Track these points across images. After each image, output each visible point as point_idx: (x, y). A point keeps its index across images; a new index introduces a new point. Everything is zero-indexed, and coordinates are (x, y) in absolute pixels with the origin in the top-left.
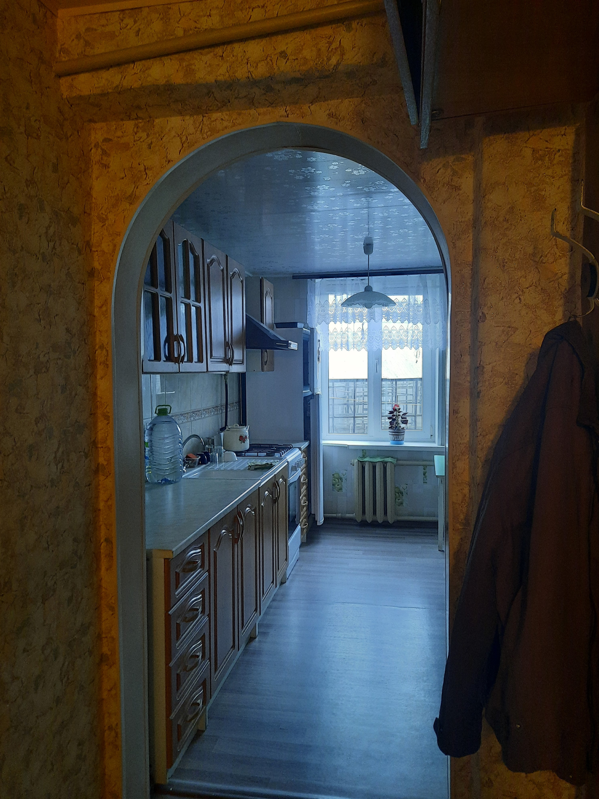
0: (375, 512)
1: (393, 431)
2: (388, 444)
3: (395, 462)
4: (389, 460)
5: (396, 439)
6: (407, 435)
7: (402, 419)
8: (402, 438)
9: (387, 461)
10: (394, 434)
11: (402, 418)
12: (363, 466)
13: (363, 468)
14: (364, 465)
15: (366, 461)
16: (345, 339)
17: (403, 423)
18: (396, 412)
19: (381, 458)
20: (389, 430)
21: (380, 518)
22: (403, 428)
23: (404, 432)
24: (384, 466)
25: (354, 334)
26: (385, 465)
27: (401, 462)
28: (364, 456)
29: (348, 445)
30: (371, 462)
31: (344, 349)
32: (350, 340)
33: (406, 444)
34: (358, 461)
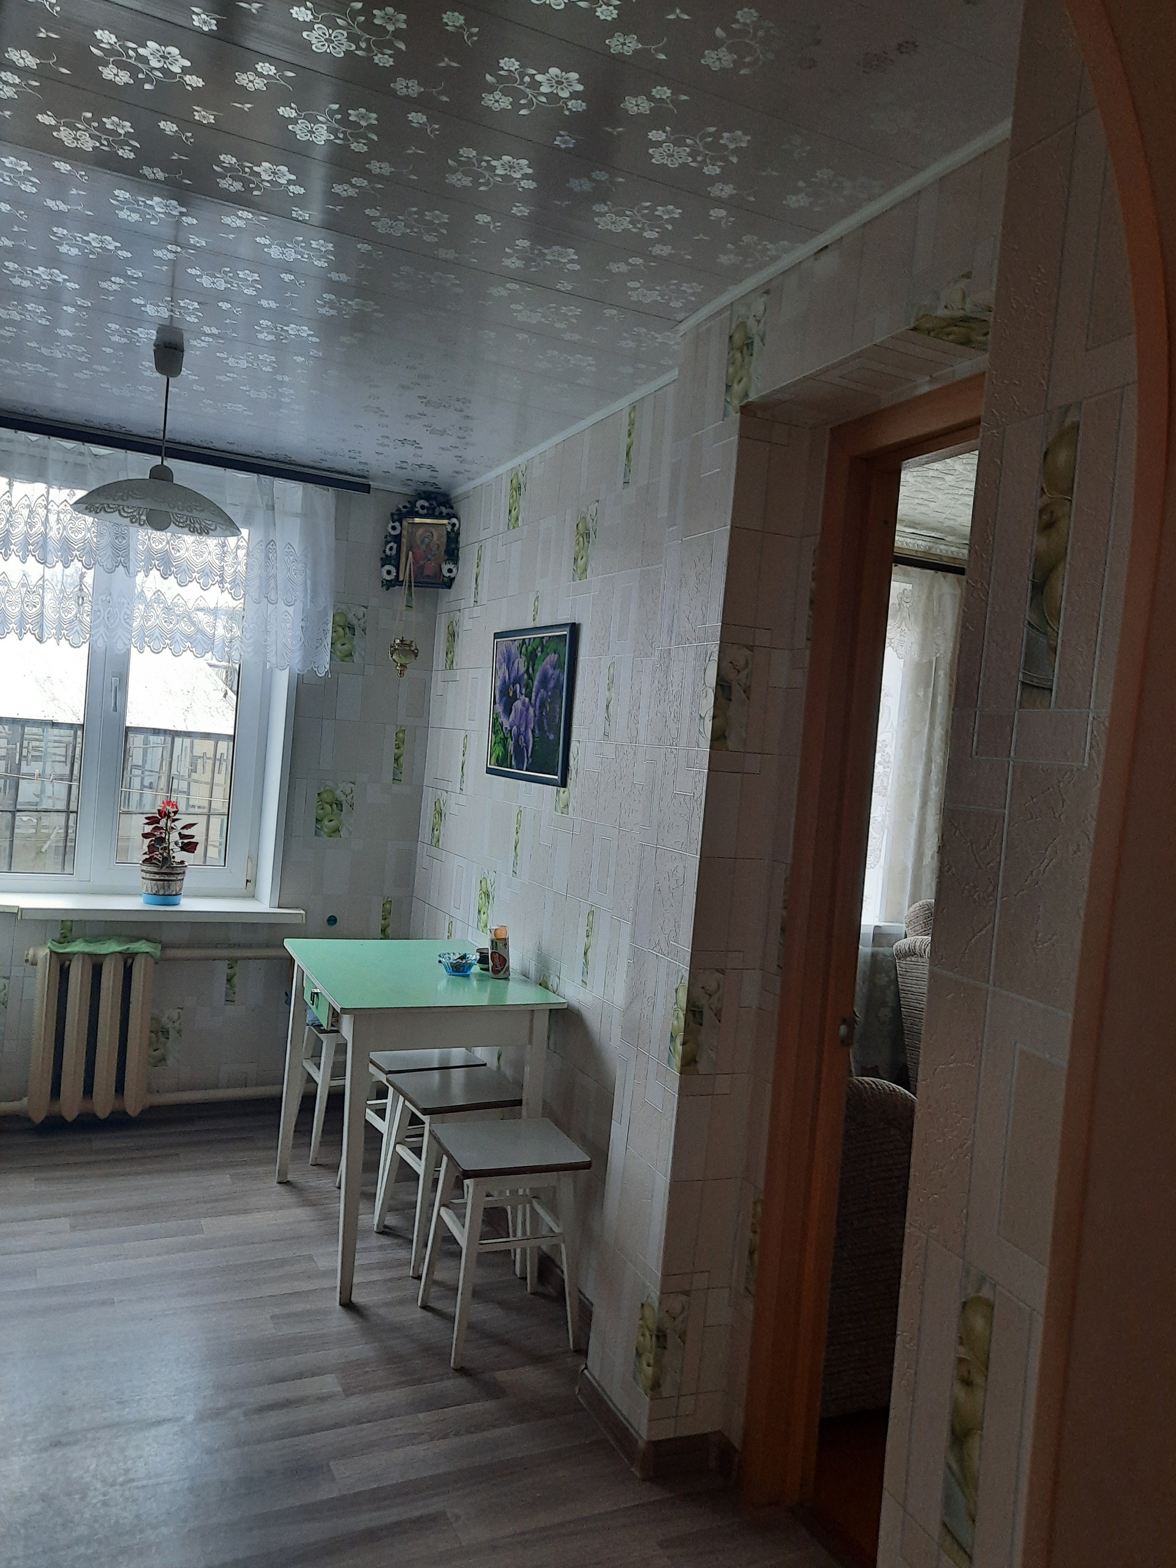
0: (88, 1090)
1: (155, 870)
2: (135, 903)
3: (158, 953)
4: (142, 947)
5: (161, 892)
6: (189, 881)
7: (181, 838)
8: (178, 889)
9: (135, 951)
10: (157, 877)
11: (182, 836)
12: (62, 967)
13: (64, 973)
14: (67, 963)
15: (75, 954)
16: (34, 609)
17: (183, 849)
18: (164, 820)
19: (119, 942)
20: (145, 868)
21: (103, 1104)
22: (182, 862)
23: (184, 873)
24: (125, 963)
25: (63, 597)
26: (130, 961)
27: (172, 953)
28: (64, 939)
29: (22, 909)
30: (90, 955)
31: (29, 638)
32: (50, 614)
33: (187, 904)
34: (51, 952)
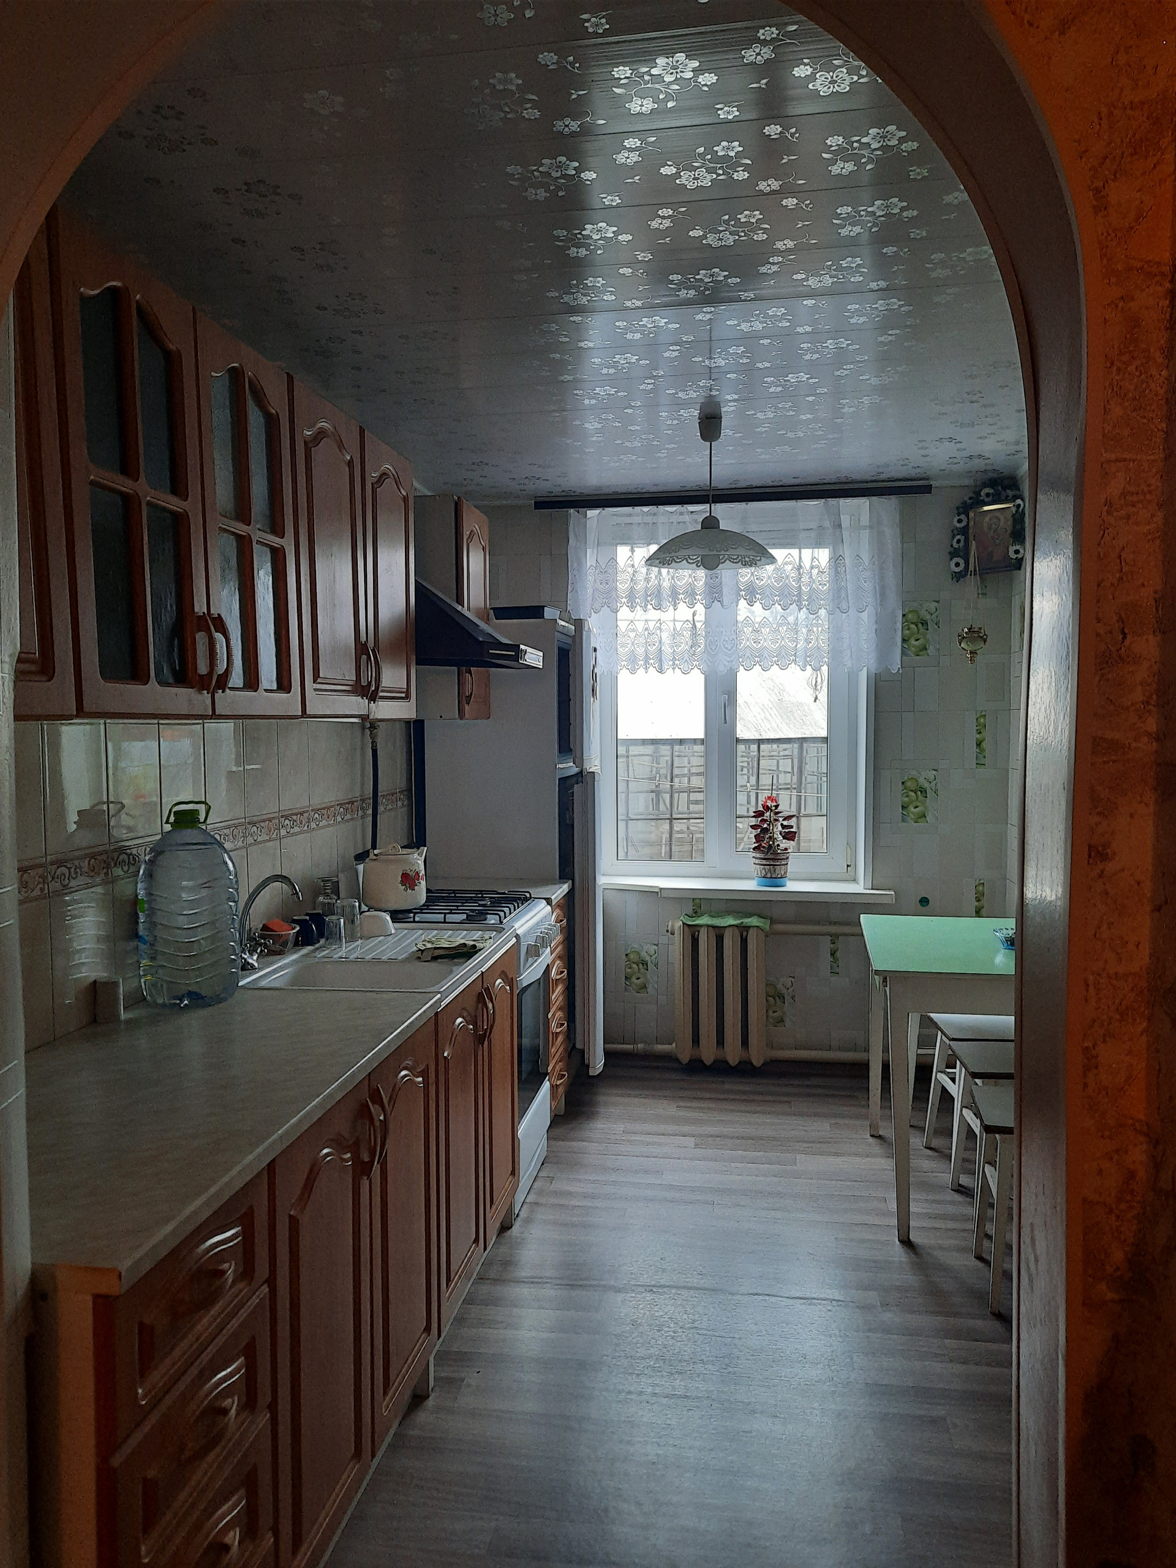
0: (720, 1041)
1: (762, 856)
2: (751, 885)
3: (767, 927)
4: (754, 921)
5: (769, 875)
6: (794, 864)
7: (783, 828)
8: (783, 873)
9: (748, 924)
10: (764, 862)
11: (783, 826)
12: (693, 936)
13: (695, 941)
14: (697, 933)
15: (701, 926)
16: (654, 647)
17: (784, 838)
18: (768, 814)
19: (736, 918)
20: (754, 855)
21: (733, 1054)
22: (786, 849)
23: (787, 858)
24: (742, 936)
25: (675, 634)
26: (745, 934)
27: (780, 927)
28: (696, 914)
29: (661, 889)
30: (714, 927)
31: (652, 670)
32: (667, 649)
33: (792, 886)
34: (683, 923)
